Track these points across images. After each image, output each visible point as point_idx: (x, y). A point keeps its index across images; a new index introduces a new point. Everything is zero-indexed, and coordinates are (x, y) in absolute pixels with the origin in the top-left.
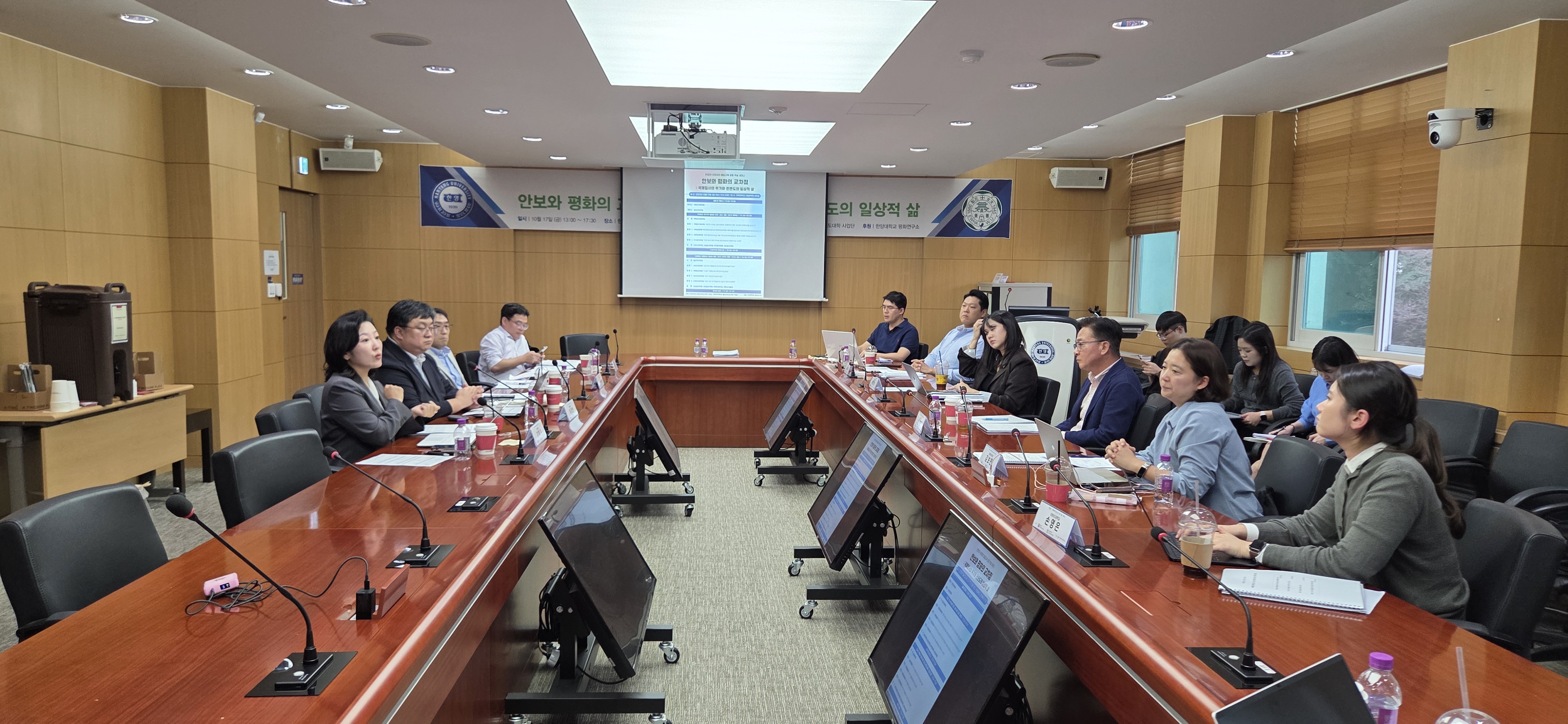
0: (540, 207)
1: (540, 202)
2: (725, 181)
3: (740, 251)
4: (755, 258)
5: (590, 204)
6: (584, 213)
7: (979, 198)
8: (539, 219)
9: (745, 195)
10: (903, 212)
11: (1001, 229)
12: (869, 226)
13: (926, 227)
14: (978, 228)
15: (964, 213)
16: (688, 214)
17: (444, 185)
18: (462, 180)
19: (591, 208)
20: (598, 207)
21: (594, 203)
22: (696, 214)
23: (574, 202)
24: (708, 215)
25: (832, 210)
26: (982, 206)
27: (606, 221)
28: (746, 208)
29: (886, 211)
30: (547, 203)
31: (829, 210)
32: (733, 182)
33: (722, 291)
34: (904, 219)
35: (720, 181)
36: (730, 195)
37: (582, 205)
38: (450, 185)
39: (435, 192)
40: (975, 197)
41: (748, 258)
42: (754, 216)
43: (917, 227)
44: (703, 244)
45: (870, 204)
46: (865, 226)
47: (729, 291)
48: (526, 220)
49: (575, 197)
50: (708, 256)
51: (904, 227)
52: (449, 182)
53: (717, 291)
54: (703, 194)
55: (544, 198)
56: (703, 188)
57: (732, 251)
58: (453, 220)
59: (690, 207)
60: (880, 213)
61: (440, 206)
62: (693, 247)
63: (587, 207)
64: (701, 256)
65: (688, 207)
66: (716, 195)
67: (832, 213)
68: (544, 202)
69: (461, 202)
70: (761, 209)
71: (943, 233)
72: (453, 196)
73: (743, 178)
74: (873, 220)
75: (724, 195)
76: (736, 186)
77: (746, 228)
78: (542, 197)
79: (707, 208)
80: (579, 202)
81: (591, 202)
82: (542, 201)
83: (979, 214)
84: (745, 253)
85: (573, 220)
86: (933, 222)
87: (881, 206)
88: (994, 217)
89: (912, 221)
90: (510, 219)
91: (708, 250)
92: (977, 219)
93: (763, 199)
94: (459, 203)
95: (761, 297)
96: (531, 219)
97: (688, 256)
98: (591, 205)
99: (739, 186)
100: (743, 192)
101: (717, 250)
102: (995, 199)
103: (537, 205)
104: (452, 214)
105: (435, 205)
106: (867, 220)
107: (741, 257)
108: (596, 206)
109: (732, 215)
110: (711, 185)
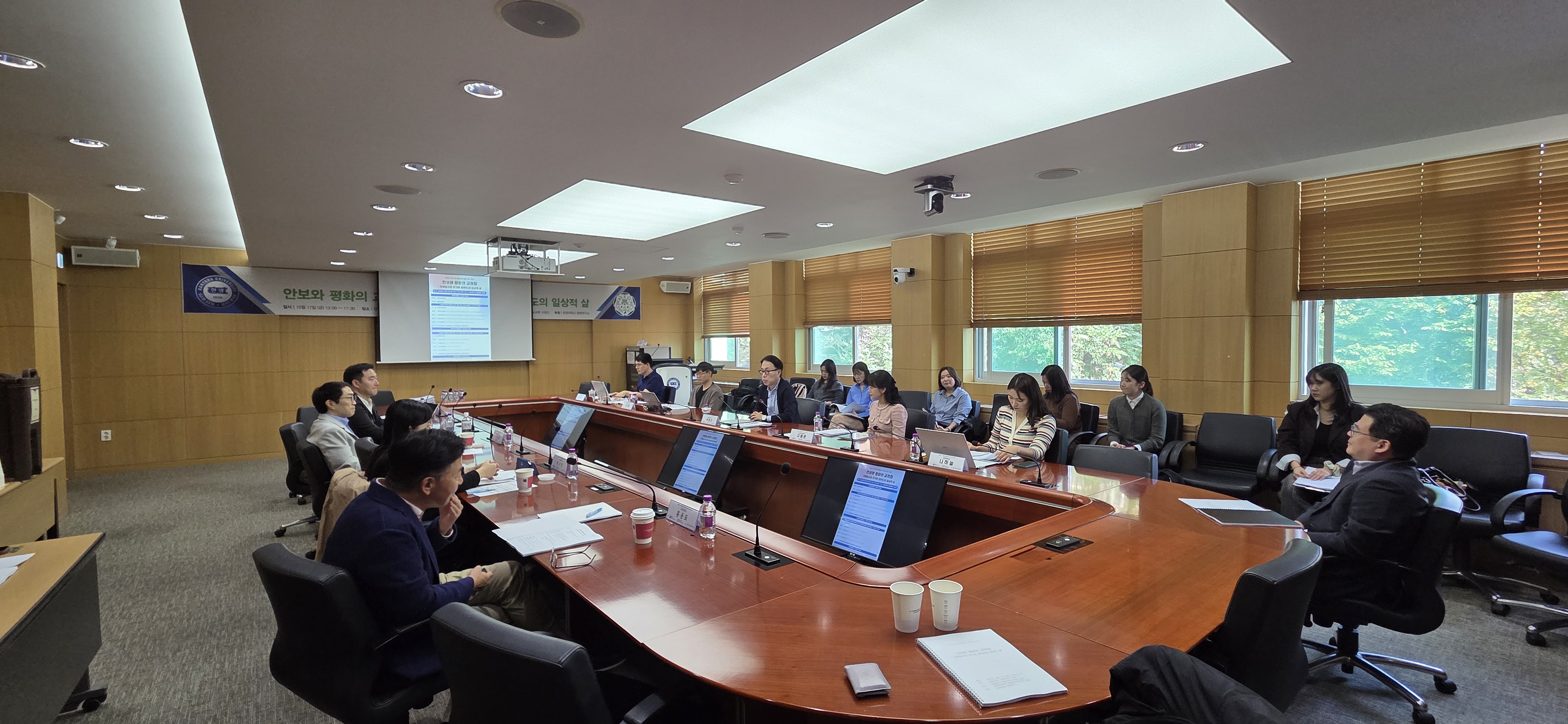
0: (304, 298)
1: (304, 295)
2: (460, 283)
3: (472, 329)
4: (484, 333)
5: (349, 296)
6: (344, 303)
7: (623, 297)
8: (304, 307)
9: (475, 292)
10: (580, 304)
11: (636, 315)
12: (559, 313)
13: (593, 314)
14: (624, 315)
15: (615, 306)
16: (432, 304)
17: (208, 280)
18: (229, 277)
19: (350, 299)
20: (357, 299)
21: (353, 296)
22: (439, 305)
23: (335, 295)
24: (448, 305)
25: (535, 302)
26: (625, 301)
27: (364, 309)
28: (476, 301)
29: (569, 304)
30: (311, 295)
31: (533, 304)
32: (466, 283)
33: (460, 356)
34: (580, 308)
35: (456, 283)
36: (464, 292)
37: (342, 297)
38: (214, 280)
39: (199, 285)
40: (620, 296)
41: (479, 333)
42: (482, 306)
43: (588, 314)
44: (445, 325)
45: (559, 299)
46: (556, 313)
47: (466, 356)
48: (291, 308)
49: (336, 291)
50: (449, 333)
51: (581, 313)
52: (214, 278)
53: (457, 357)
54: (444, 291)
55: (308, 291)
56: (444, 287)
57: (467, 329)
58: (218, 308)
59: (433, 300)
60: (565, 305)
61: (204, 297)
62: (437, 327)
63: (347, 299)
64: (444, 333)
65: (432, 300)
66: (453, 292)
67: (535, 305)
68: (308, 295)
69: (227, 293)
70: (487, 301)
71: (604, 317)
72: (217, 289)
73: (473, 281)
74: (560, 309)
75: (460, 292)
76: (468, 286)
77: (477, 314)
78: (306, 290)
79: (447, 300)
80: (340, 295)
81: (351, 295)
82: (306, 293)
83: (623, 306)
84: (475, 331)
85: (335, 308)
86: (598, 310)
87: (565, 300)
88: (632, 309)
89: (585, 310)
90: (276, 307)
91: (449, 329)
92: (622, 309)
93: (488, 295)
94: (225, 295)
95: (489, 359)
96: (296, 307)
97: (433, 333)
98: (351, 297)
99: (471, 286)
100: (474, 290)
101: (456, 329)
102: (632, 297)
103: (302, 296)
104: (216, 304)
105: (199, 296)
106: (557, 309)
107: (474, 333)
108: (354, 298)
109: (466, 305)
110: (450, 285)
